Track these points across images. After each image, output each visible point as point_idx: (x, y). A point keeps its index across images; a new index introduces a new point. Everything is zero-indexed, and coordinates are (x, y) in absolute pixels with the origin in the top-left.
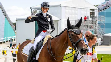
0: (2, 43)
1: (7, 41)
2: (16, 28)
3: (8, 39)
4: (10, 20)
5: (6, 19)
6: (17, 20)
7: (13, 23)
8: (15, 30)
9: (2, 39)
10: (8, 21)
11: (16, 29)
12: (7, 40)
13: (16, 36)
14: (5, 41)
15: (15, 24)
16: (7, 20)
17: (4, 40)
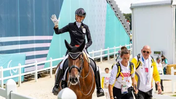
0: (101, 59)
1: (111, 57)
2: (131, 26)
3: (113, 50)
4: (118, 9)
5: (109, 5)
6: (132, 8)
7: (124, 15)
8: (129, 30)
9: (102, 50)
10: (113, 11)
11: (131, 29)
12: (111, 54)
13: (131, 45)
14: (108, 55)
15: (129, 17)
16: (110, 9)
17: (104, 53)
